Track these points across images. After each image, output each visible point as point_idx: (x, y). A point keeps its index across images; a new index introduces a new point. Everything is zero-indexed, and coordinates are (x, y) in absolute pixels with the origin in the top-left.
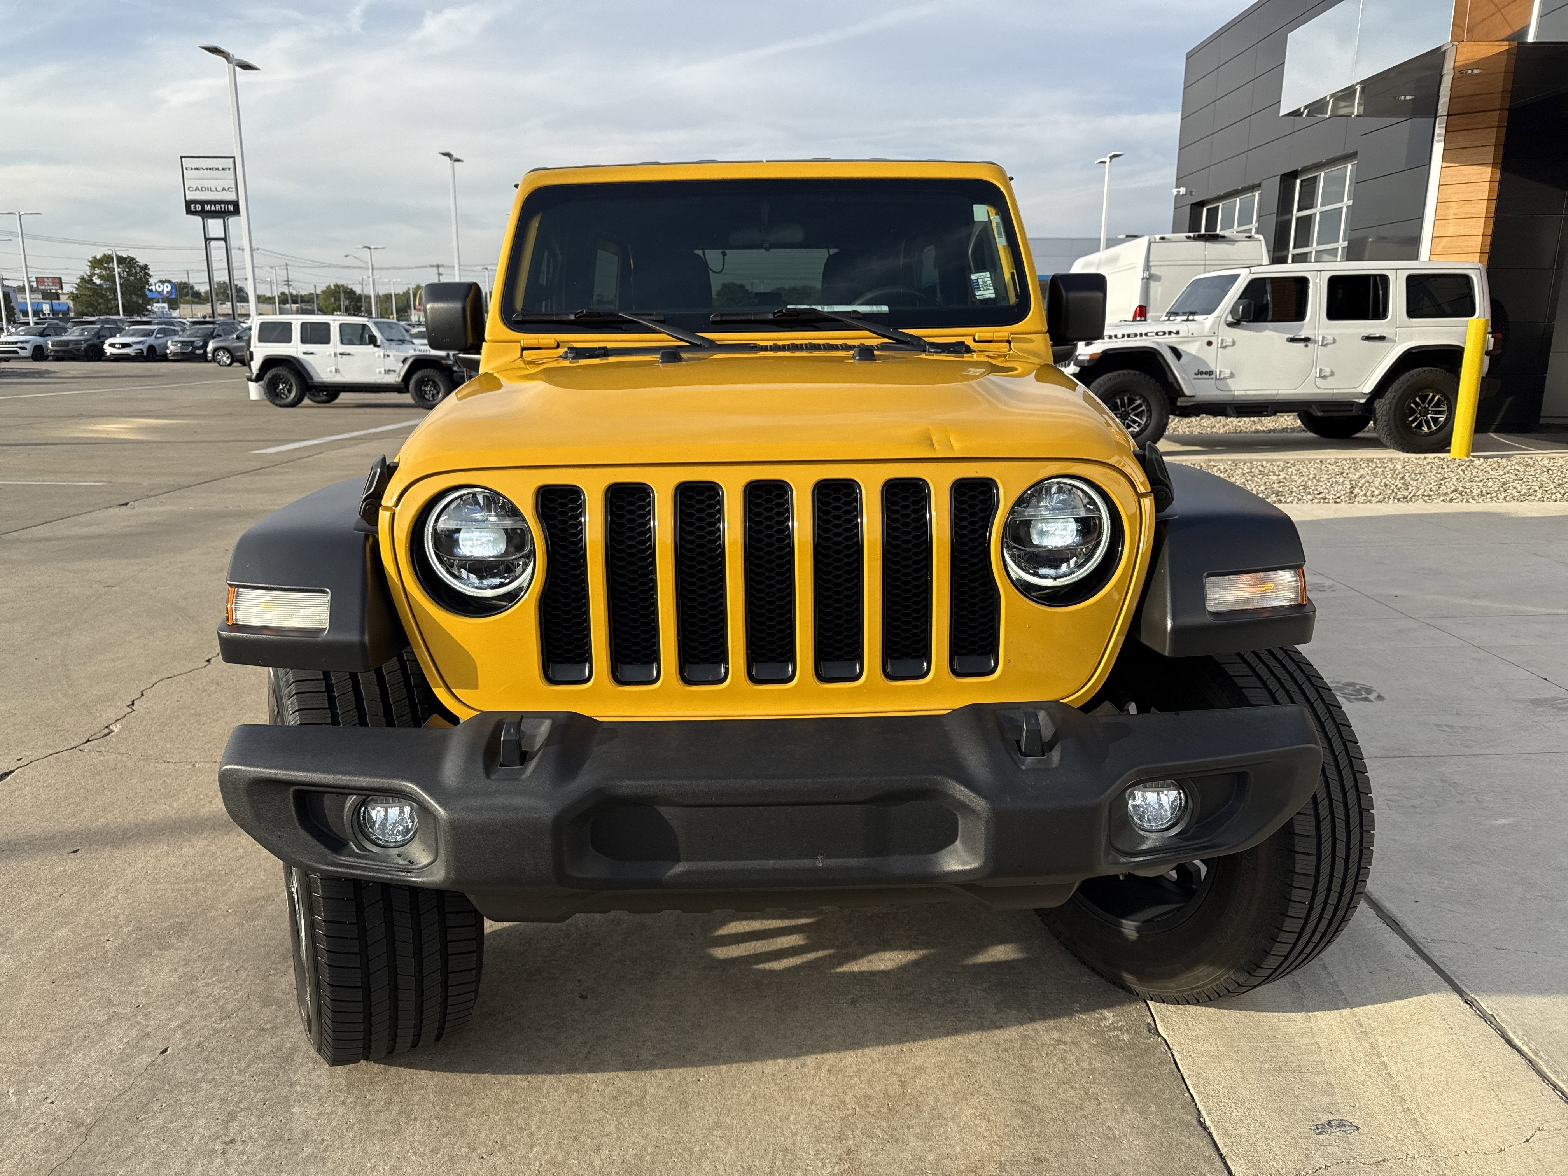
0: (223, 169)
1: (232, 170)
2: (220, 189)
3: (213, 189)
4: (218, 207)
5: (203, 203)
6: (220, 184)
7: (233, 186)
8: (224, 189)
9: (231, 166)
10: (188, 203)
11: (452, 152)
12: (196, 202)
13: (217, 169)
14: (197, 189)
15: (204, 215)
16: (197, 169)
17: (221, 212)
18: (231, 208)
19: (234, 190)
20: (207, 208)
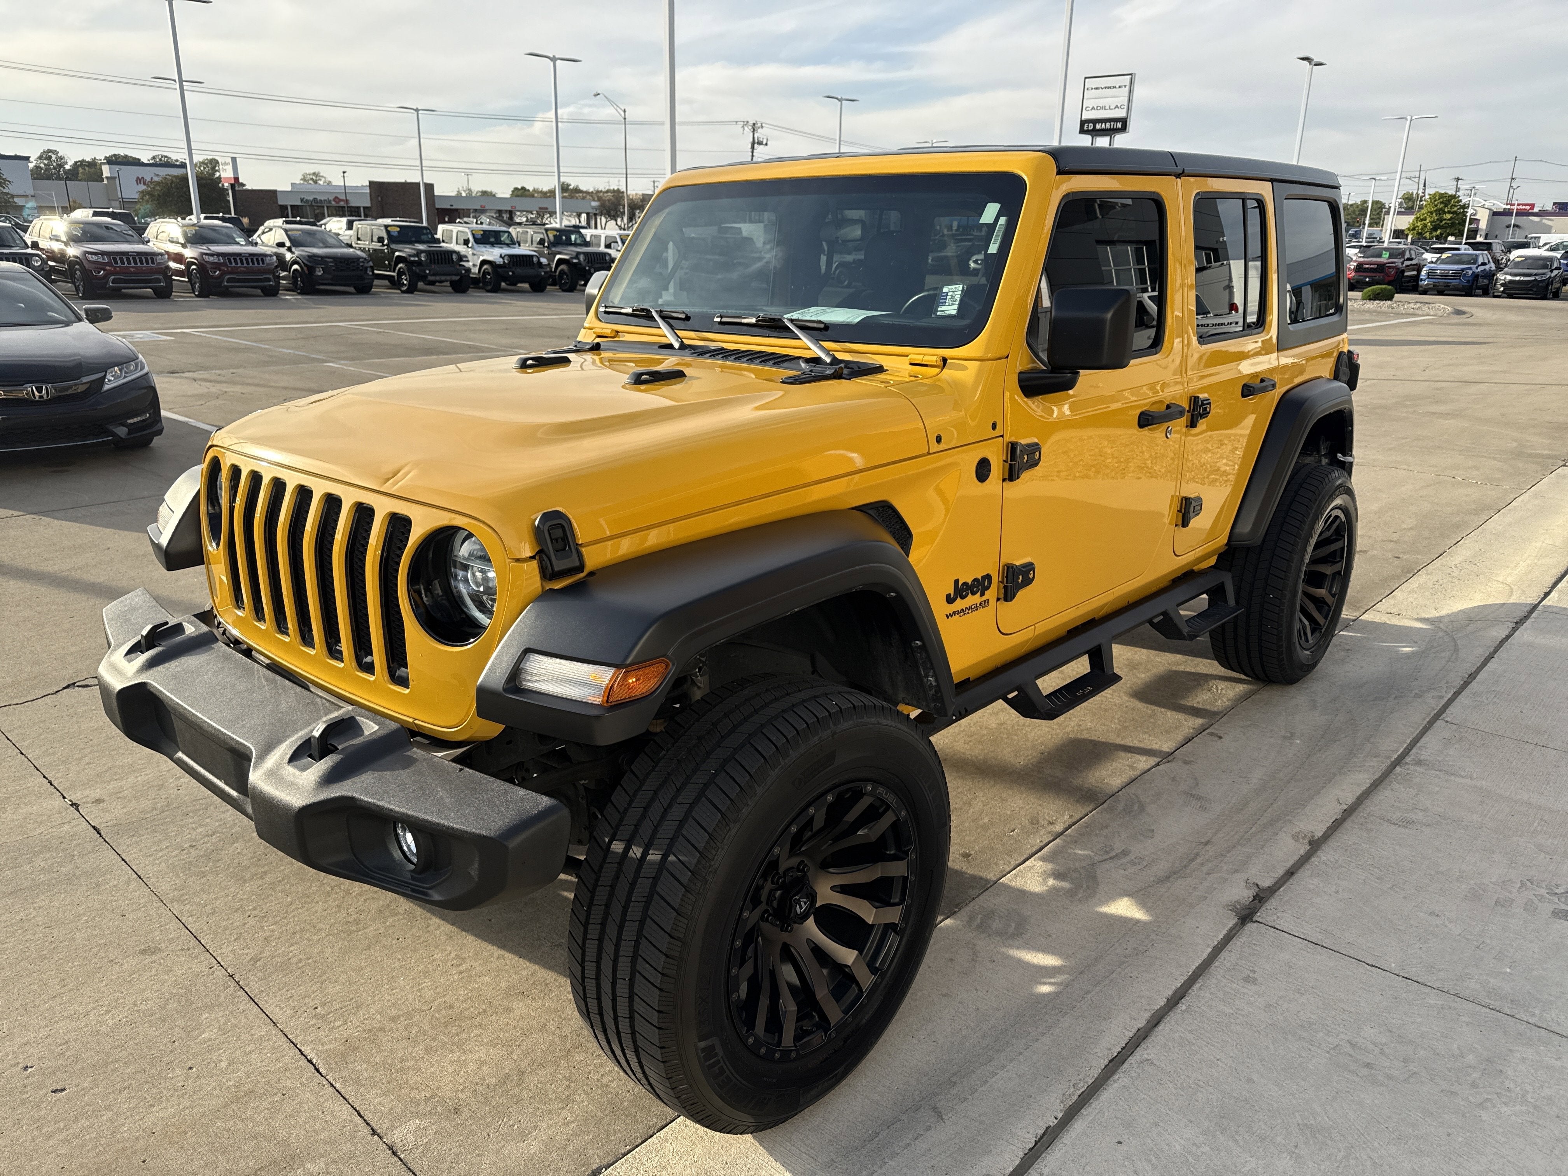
0: (1120, 87)
1: (1128, 87)
2: (1112, 107)
3: (1107, 107)
4: (1108, 125)
5: (1095, 121)
6: (1112, 102)
7: (1126, 104)
8: (1117, 107)
9: (1128, 84)
10: (1083, 123)
11: (1311, 56)
12: (1088, 121)
13: (1115, 87)
14: (1093, 108)
15: (1094, 133)
16: (1097, 88)
17: (1110, 130)
18: (1119, 125)
19: (1126, 107)
20: (1098, 126)
